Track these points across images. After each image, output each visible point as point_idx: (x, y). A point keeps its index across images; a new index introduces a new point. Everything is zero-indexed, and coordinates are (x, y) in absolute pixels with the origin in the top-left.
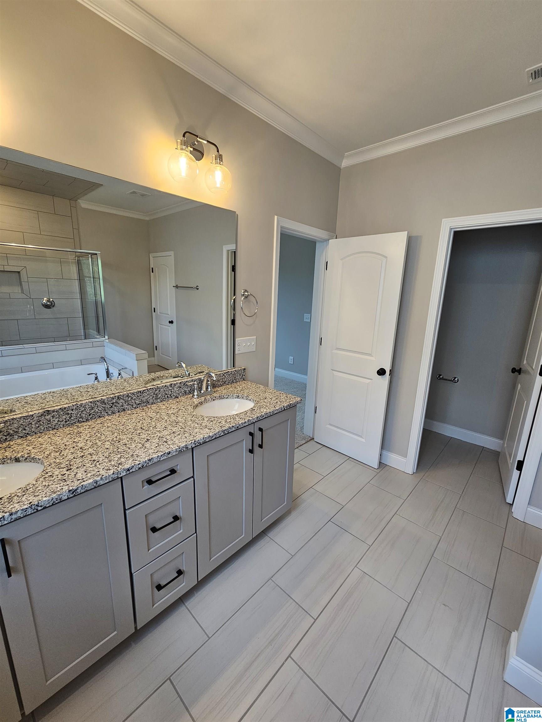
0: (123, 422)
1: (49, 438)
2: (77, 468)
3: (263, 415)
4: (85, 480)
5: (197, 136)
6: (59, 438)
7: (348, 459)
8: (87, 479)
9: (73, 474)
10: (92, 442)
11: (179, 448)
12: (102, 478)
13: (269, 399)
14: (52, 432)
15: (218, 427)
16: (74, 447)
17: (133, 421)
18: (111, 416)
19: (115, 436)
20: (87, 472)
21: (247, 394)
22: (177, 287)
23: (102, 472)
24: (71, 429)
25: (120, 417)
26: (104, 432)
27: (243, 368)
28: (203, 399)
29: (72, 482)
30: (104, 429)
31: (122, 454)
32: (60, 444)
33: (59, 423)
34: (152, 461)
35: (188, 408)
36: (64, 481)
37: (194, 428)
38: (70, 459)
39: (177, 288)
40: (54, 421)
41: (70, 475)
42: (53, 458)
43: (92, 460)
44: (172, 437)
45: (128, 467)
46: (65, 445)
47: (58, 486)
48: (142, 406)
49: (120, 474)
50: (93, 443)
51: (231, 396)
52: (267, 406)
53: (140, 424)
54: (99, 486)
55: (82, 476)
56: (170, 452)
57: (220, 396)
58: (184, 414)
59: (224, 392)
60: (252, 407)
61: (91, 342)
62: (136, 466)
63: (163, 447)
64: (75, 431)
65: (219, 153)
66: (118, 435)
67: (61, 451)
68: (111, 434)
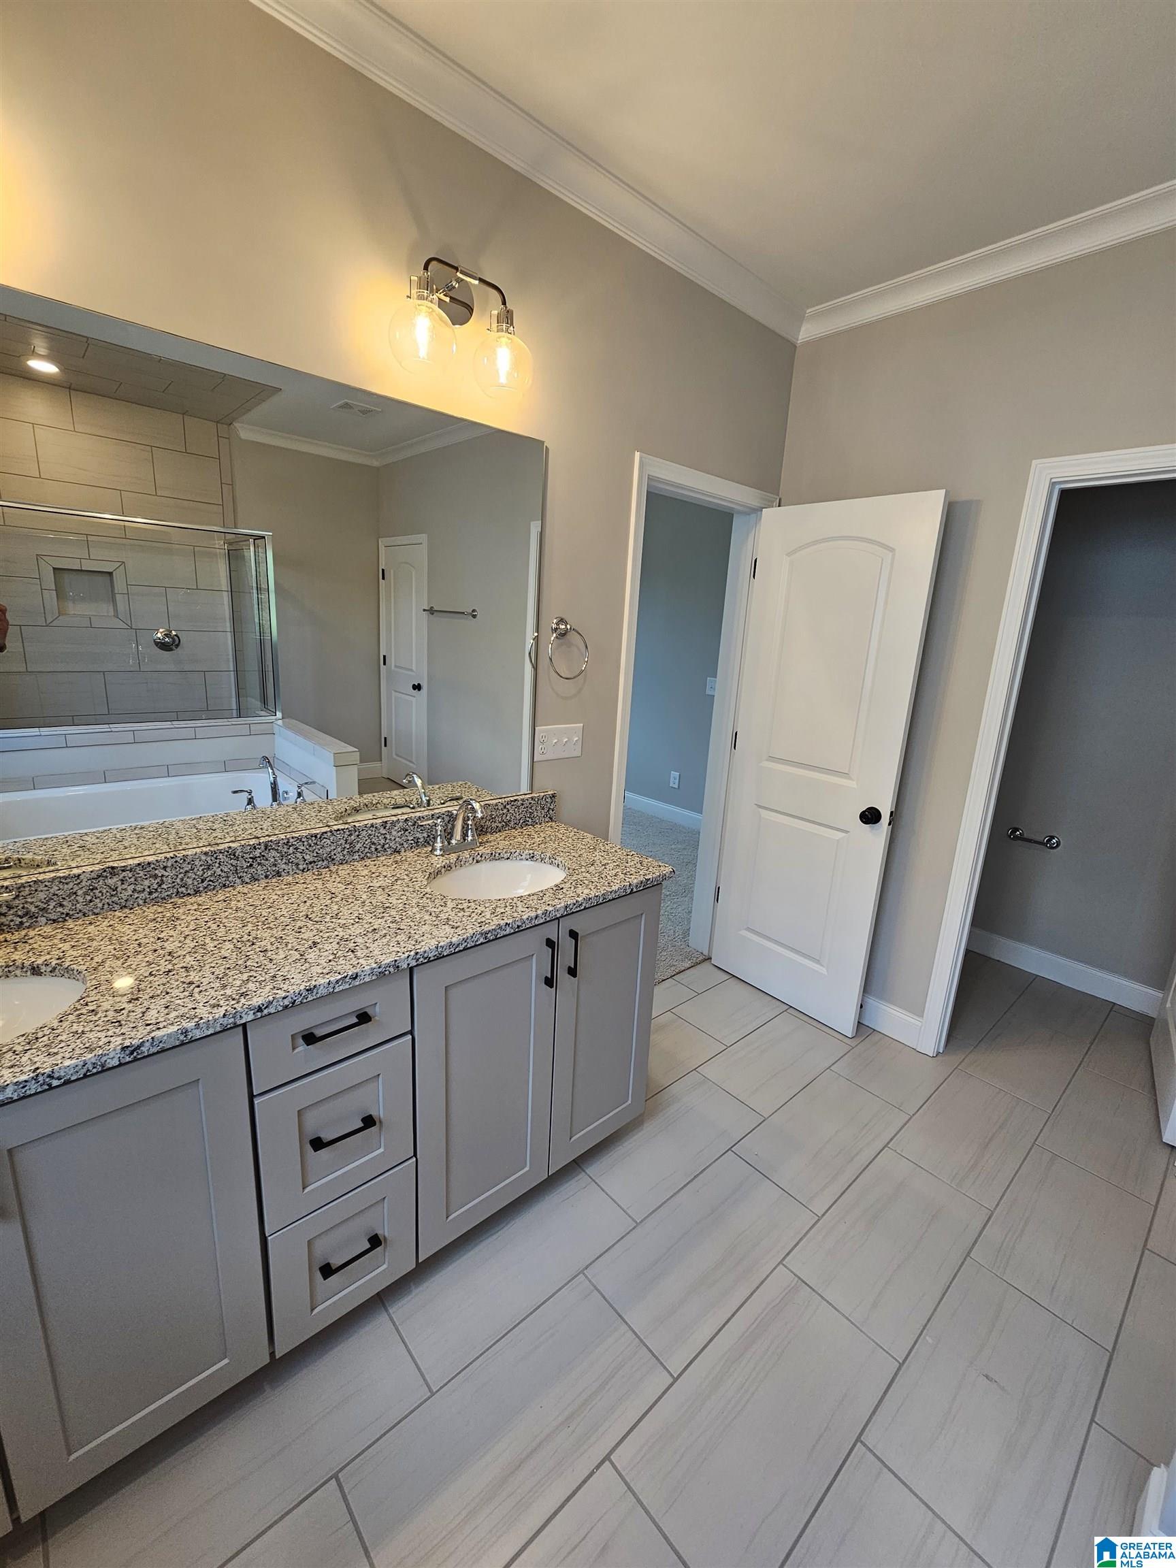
0: (271, 901)
1: (110, 926)
2: (152, 997)
3: (580, 903)
4: (161, 1025)
5: (456, 269)
6: (129, 929)
7: (785, 1011)
8: (165, 1024)
9: (139, 1010)
10: (195, 941)
11: (379, 968)
12: (197, 1026)
13: (600, 865)
14: (120, 914)
15: (475, 923)
16: (156, 951)
17: (293, 900)
18: (250, 886)
19: (248, 931)
20: (170, 1007)
21: (553, 852)
22: (431, 611)
23: (203, 1011)
24: (160, 910)
25: (268, 888)
26: (226, 920)
27: (549, 793)
28: (453, 857)
29: (133, 1028)
30: (227, 914)
31: (253, 973)
32: (129, 942)
33: (136, 895)
34: (314, 993)
35: (416, 878)
36: (117, 1024)
37: (420, 922)
38: (141, 977)
39: (433, 614)
40: (125, 889)
41: (133, 1011)
42: (108, 971)
43: (188, 981)
44: (369, 941)
45: (261, 1002)
46: (139, 945)
47: (102, 1035)
48: (318, 867)
49: (241, 1016)
50: (197, 944)
51: (517, 854)
52: (593, 882)
53: (306, 907)
54: (190, 1042)
55: (157, 1015)
56: (357, 974)
57: (492, 854)
58: (406, 889)
59: (503, 844)
60: (558, 881)
61: (246, 724)
62: (278, 1001)
63: (344, 962)
64: (167, 915)
65: (506, 307)
66: (254, 928)
67: (128, 956)
68: (240, 926)
